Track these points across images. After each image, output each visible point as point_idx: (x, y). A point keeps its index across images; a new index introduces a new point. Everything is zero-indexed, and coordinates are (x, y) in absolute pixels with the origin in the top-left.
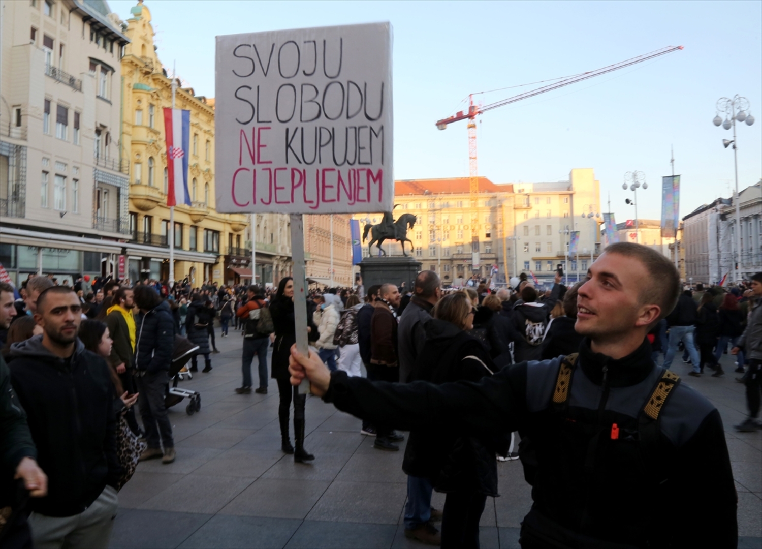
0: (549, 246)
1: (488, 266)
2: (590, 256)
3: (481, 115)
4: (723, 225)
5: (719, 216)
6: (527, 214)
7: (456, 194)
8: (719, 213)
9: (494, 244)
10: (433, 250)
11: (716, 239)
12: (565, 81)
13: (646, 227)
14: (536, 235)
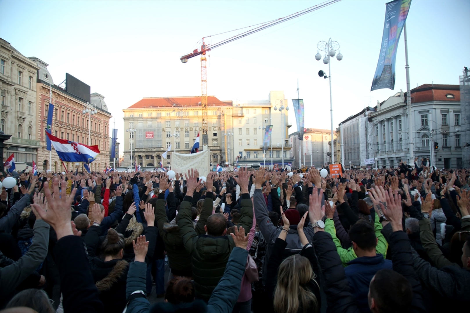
0: (255, 141)
1: (215, 155)
2: (282, 148)
3: (209, 51)
4: (370, 125)
5: (367, 119)
6: (241, 120)
7: (194, 107)
8: (367, 117)
9: (219, 141)
10: (178, 144)
11: (365, 135)
12: (265, 25)
13: (314, 133)
14: (247, 134)
